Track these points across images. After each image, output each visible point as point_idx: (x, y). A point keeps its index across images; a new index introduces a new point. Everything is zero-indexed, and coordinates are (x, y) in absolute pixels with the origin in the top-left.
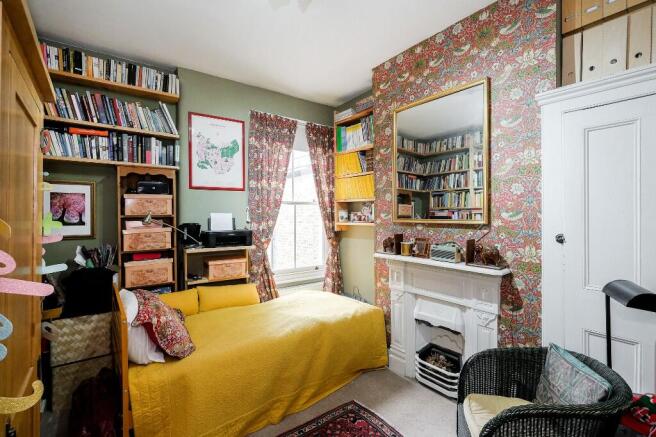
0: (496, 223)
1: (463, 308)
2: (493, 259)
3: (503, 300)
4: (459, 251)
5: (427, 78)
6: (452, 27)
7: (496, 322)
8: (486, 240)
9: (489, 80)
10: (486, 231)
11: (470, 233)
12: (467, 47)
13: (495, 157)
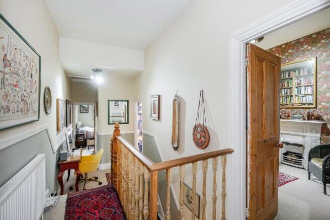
0: (319, 106)
1: (304, 137)
2: (318, 118)
3: (322, 132)
4: (303, 116)
5: (287, 56)
6: (299, 39)
7: (319, 140)
8: (315, 112)
9: (316, 58)
10: (315, 109)
11: (307, 111)
12: (306, 46)
13: (319, 84)
